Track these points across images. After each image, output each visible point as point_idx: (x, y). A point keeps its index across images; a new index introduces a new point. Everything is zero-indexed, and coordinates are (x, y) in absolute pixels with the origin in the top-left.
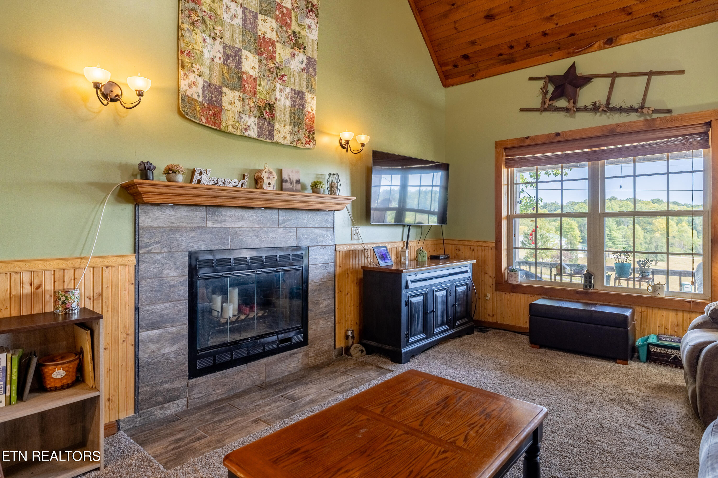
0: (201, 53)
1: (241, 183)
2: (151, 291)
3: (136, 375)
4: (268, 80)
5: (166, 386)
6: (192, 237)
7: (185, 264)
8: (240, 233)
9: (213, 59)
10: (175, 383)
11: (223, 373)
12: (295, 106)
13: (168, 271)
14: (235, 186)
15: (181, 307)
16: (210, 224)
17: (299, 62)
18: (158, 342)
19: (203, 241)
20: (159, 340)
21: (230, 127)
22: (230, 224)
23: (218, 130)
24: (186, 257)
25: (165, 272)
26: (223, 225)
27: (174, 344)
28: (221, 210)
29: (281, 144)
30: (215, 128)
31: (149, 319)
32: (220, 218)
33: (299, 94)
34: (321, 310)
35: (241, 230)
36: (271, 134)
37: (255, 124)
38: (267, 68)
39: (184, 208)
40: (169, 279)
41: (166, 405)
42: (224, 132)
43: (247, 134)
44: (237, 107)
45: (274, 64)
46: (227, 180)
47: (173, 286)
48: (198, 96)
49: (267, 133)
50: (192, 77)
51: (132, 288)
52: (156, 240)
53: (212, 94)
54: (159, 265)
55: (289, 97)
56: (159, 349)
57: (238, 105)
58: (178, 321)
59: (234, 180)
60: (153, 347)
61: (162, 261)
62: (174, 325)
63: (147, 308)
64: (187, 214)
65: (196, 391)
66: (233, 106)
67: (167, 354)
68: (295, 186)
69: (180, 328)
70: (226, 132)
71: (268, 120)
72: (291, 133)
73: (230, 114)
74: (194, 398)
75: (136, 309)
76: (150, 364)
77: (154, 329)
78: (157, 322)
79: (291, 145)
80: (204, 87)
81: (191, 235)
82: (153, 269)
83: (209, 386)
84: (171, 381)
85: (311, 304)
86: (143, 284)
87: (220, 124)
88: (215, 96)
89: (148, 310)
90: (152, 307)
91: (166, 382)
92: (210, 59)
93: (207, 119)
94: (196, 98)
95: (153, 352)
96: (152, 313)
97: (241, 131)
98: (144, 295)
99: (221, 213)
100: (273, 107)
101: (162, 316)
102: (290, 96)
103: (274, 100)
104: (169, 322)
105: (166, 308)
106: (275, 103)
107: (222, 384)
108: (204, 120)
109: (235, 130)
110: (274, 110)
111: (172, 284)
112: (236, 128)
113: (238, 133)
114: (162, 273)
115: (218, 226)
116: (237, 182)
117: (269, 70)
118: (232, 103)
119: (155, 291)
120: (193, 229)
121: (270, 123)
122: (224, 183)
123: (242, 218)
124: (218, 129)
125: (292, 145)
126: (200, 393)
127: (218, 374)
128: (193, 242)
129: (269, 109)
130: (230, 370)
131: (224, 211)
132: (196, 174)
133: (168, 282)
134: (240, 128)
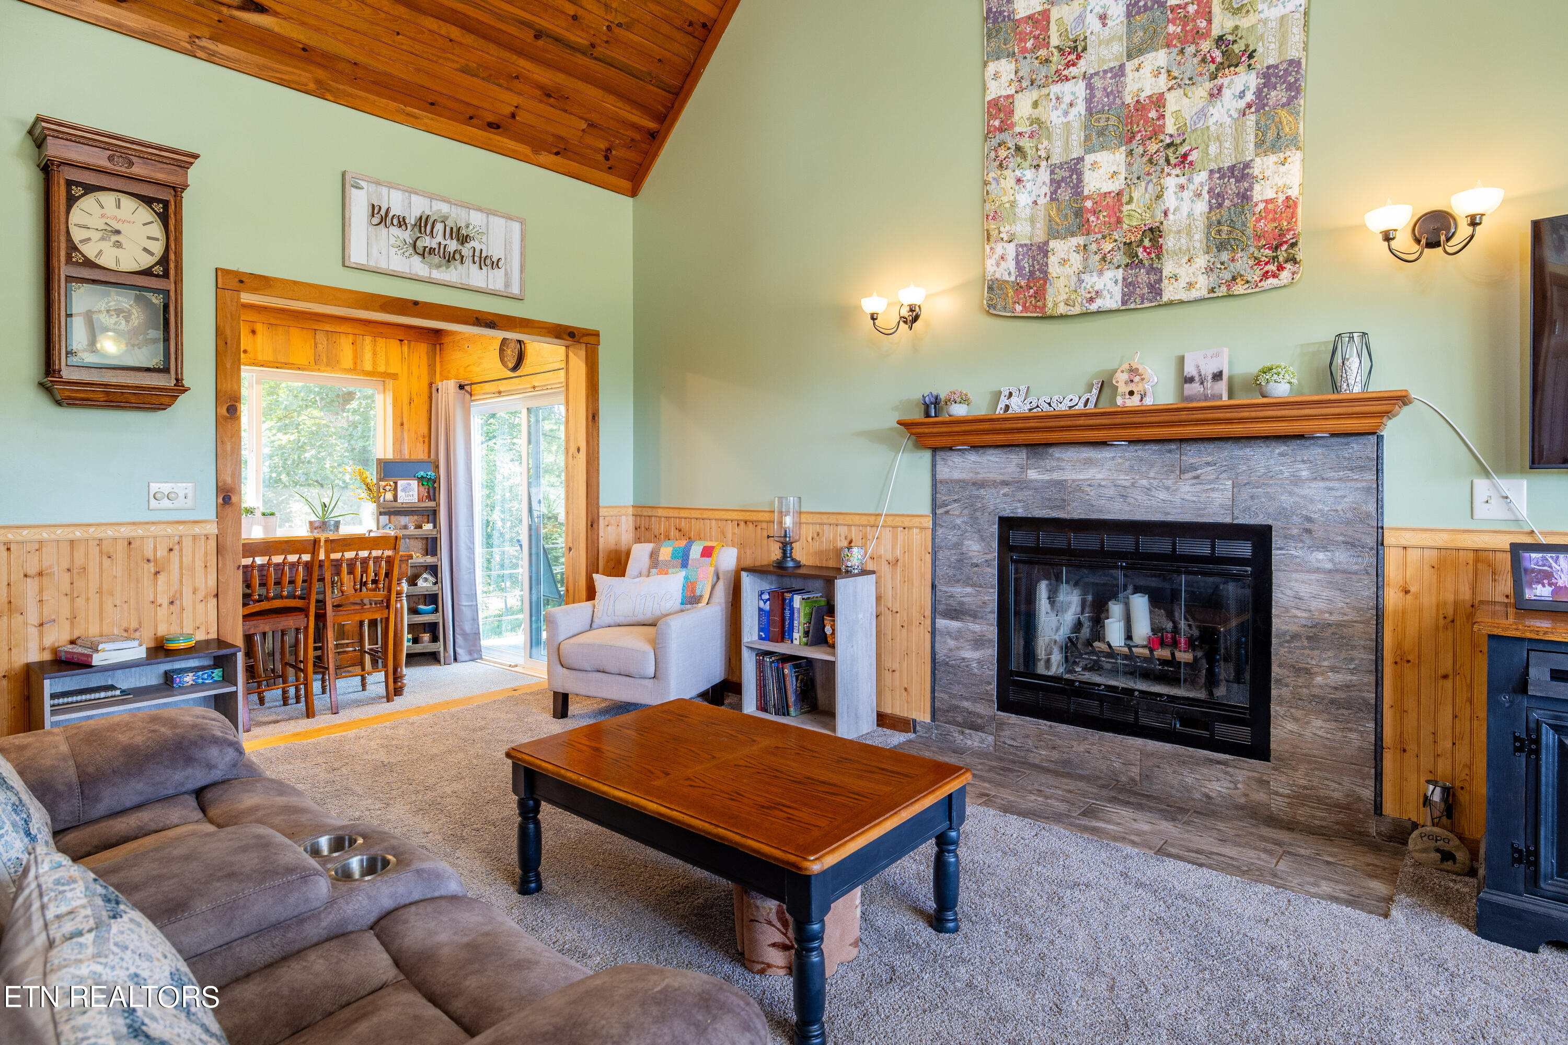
0: (1013, 204)
1: (1083, 400)
2: (950, 566)
3: (933, 674)
4: (1148, 183)
5: (966, 704)
6: (1004, 495)
7: (992, 534)
8: (1088, 489)
9: (1035, 203)
10: (978, 705)
11: (1050, 726)
12: (1220, 205)
13: (970, 542)
14: (1070, 407)
15: (986, 598)
16: (1032, 474)
17: (1235, 96)
18: (956, 639)
19: (1019, 501)
20: (958, 636)
21: (1062, 305)
22: (1069, 475)
23: (1041, 318)
24: (994, 524)
25: (966, 542)
26: (1056, 476)
27: (977, 649)
28: (1051, 450)
29: (1182, 302)
30: (1035, 315)
31: (946, 604)
32: (1049, 463)
33: (1233, 174)
34: (1316, 691)
35: (1089, 485)
36: (1155, 290)
37: (1116, 282)
38: (1145, 159)
39: (991, 451)
40: (971, 554)
41: (967, 731)
42: (1051, 317)
43: (1094, 307)
44: (1075, 265)
45: (1162, 141)
46: (1055, 398)
47: (977, 566)
48: (1010, 274)
49: (1146, 290)
50: (999, 249)
51: (928, 558)
52: (956, 497)
53: (1034, 260)
54: (959, 533)
55: (1205, 192)
56: (958, 648)
57: (1076, 260)
58: (982, 618)
59: (1070, 397)
60: (952, 643)
61: (963, 526)
62: (977, 621)
63: (944, 589)
64: (997, 460)
65: (1007, 733)
66: (1067, 266)
67: (969, 660)
68: (1212, 387)
69: (985, 628)
70: (1055, 317)
71: (1146, 263)
72: (1209, 270)
73: (1062, 282)
74: (1004, 743)
75: (933, 587)
76: (947, 664)
77: (952, 618)
78: (955, 610)
79: (1212, 295)
80: (1017, 255)
81: (1002, 492)
82: (952, 538)
83: (1028, 736)
84: (974, 701)
85: (1280, 666)
86: (940, 555)
87: (1045, 306)
88: (1038, 262)
89: (946, 592)
90: (951, 589)
91: (967, 699)
92: (1031, 204)
93: (1024, 306)
94: (1006, 277)
95: (951, 650)
96: (950, 596)
97: (1082, 305)
98: (942, 571)
99: (1051, 456)
100: (1160, 232)
101: (961, 604)
102: (1206, 188)
103: (1159, 216)
104: (970, 616)
105: (968, 595)
106: (1162, 223)
107: (1050, 743)
108: (1019, 308)
109: (1069, 308)
110: (1161, 237)
111: (975, 561)
112: (1072, 303)
113: (1077, 310)
114: (962, 544)
115: (1046, 477)
116: (1076, 399)
117: (1150, 161)
118: (1063, 262)
119: (954, 568)
120: (1005, 483)
121: (1153, 268)
122: (1049, 404)
123: (1089, 462)
124: (1040, 315)
125: (1215, 295)
126: (1014, 739)
127: (1044, 724)
128: (1005, 503)
129: (1150, 240)
130: (1064, 727)
131: (1057, 452)
132: (1002, 397)
133: (970, 558)
134: (1080, 300)
